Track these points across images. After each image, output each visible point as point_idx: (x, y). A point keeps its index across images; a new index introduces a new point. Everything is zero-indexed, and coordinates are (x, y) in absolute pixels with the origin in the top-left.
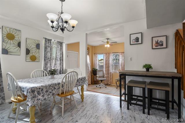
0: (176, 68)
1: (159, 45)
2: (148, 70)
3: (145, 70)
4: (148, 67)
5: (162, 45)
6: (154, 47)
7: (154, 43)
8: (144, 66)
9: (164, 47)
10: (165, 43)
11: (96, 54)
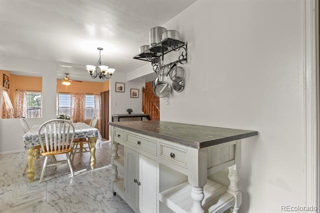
0: (143, 111)
1: (134, 95)
2: (130, 113)
3: (128, 113)
4: (130, 111)
5: (136, 95)
6: (132, 96)
7: (132, 93)
8: (128, 110)
9: (137, 96)
10: (137, 94)
11: (22, 91)
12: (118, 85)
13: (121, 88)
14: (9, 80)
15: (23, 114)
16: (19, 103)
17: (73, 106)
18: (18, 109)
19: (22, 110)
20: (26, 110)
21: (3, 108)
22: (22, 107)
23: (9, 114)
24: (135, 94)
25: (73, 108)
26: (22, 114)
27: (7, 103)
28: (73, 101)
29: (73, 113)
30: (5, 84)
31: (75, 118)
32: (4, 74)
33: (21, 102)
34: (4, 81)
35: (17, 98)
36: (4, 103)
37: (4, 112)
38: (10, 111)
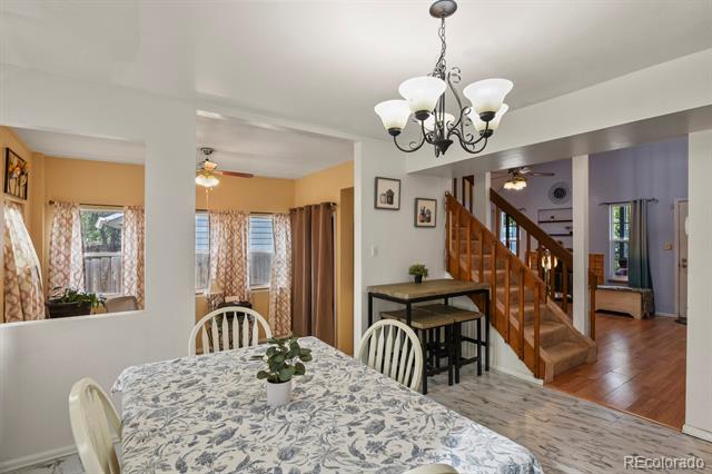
1: (424, 219)
2: (418, 279)
4: (420, 273)
5: (429, 220)
6: (419, 223)
7: (419, 213)
8: (414, 271)
9: (432, 223)
10: (433, 216)
11: (68, 205)
12: (384, 187)
13: (390, 196)
14: (28, 170)
15: (72, 279)
16: (59, 244)
17: (215, 249)
18: (54, 262)
19: (68, 266)
20: (79, 267)
21: (6, 268)
22: (67, 258)
23: (26, 286)
24: (426, 217)
25: (213, 255)
26: (66, 277)
27: (18, 248)
28: (215, 233)
29: (214, 270)
30: (12, 182)
31: (222, 285)
32: (8, 150)
33: (63, 240)
34: (8, 174)
35: (52, 229)
36: (10, 250)
37: (7, 281)
38: (30, 274)
